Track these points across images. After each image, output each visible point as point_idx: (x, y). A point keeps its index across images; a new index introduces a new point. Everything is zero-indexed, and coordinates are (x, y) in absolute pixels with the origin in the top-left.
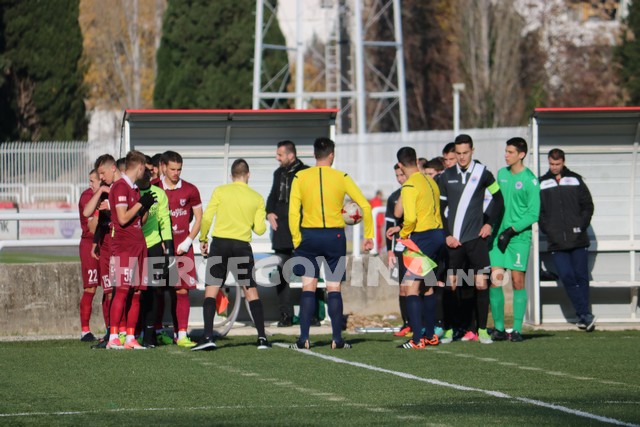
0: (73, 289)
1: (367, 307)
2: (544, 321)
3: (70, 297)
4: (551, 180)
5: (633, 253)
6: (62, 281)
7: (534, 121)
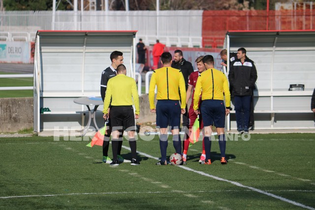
0: (8, 111)
1: (144, 118)
2: (231, 129)
3: (7, 115)
4: (239, 62)
5: (272, 97)
6: (3, 107)
7: (228, 36)
